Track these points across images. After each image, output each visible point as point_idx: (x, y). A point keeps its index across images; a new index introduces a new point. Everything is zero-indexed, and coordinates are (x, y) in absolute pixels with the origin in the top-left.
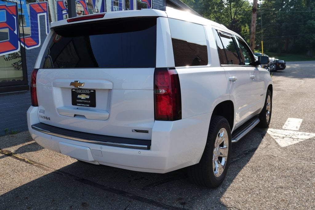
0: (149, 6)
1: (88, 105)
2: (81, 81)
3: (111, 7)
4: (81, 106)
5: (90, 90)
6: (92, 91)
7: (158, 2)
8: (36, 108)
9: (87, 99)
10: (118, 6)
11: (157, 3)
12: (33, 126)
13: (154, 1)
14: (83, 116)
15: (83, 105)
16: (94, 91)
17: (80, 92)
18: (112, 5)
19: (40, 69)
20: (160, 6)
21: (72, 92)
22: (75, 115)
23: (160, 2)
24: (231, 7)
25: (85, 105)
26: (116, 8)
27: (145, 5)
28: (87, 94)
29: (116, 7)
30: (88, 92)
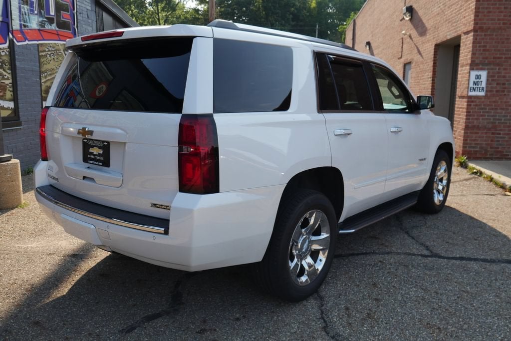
0: (72, 8)
1: (101, 164)
2: (91, 128)
3: (18, 7)
4: (93, 164)
5: (103, 142)
6: (106, 144)
7: (85, 2)
8: (45, 163)
9: (99, 155)
10: (27, 5)
11: (83, 5)
12: (38, 189)
13: (79, 2)
14: (92, 179)
15: (95, 163)
16: (108, 143)
17: (92, 144)
18: (19, 3)
19: (51, 106)
20: (87, 9)
21: (84, 142)
22: (84, 178)
23: (87, 4)
24: (158, 10)
25: (97, 163)
26: (26, 9)
27: (66, 6)
28: (100, 148)
29: (26, 7)
30: (101, 145)
